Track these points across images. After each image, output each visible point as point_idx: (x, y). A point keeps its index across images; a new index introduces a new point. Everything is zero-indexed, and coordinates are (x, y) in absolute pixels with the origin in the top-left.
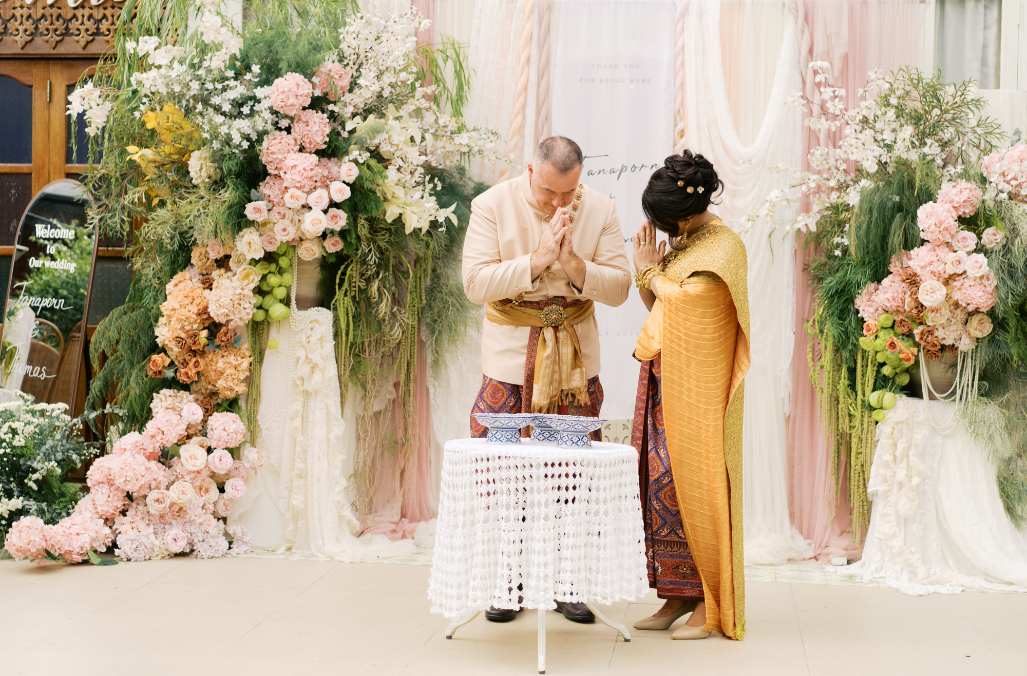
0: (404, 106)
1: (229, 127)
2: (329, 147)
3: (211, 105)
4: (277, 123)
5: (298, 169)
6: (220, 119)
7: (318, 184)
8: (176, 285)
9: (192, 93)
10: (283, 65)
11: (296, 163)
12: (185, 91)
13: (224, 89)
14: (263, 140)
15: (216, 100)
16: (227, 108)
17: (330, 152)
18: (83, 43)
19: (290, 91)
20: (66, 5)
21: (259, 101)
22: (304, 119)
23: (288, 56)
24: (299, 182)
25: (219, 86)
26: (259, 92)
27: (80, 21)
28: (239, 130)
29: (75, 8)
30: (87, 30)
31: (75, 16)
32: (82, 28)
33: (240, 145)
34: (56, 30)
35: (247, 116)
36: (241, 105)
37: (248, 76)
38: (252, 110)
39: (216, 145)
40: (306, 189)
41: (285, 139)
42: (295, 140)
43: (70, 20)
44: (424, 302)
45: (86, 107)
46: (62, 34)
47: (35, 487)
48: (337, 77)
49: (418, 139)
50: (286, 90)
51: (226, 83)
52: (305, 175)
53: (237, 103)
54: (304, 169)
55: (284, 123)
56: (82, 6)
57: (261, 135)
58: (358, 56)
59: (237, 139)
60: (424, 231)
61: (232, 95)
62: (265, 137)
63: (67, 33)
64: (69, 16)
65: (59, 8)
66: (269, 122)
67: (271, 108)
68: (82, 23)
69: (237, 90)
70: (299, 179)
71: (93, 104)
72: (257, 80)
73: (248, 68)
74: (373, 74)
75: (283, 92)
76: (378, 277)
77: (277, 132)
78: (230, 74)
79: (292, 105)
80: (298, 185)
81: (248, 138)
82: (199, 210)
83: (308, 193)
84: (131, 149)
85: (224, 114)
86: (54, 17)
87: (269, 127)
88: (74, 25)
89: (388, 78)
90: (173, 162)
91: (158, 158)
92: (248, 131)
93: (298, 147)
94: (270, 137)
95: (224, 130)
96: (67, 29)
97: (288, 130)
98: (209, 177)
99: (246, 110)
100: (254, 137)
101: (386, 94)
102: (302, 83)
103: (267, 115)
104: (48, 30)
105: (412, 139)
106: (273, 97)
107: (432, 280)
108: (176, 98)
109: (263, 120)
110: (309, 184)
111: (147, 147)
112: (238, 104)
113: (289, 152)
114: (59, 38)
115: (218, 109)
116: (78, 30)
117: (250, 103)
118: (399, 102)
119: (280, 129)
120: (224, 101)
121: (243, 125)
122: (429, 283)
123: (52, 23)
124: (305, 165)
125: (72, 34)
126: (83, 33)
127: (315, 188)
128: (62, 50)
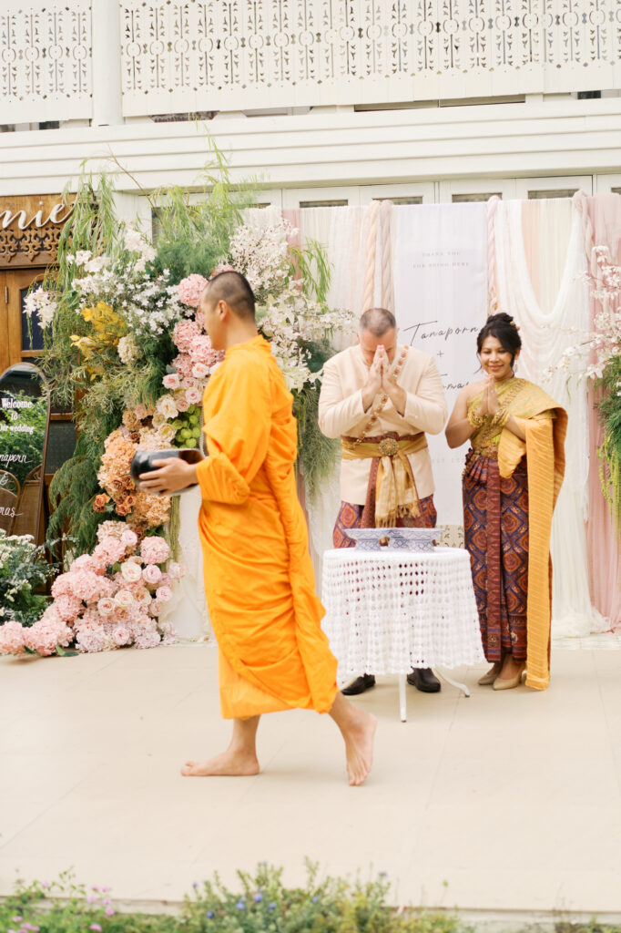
0: (281, 296)
1: (148, 318)
3: (132, 302)
4: (184, 313)
5: (202, 347)
6: (140, 312)
7: (217, 358)
8: (112, 441)
9: (118, 293)
10: (187, 268)
11: (199, 343)
12: (113, 291)
13: (142, 289)
14: (173, 327)
15: (137, 298)
16: (145, 303)
18: (31, 257)
19: (192, 288)
20: (17, 228)
21: (170, 297)
23: (190, 261)
24: (203, 358)
25: (139, 287)
26: (170, 290)
27: (28, 240)
28: (155, 319)
29: (24, 230)
30: (34, 247)
31: (24, 236)
32: (30, 245)
33: (156, 332)
34: (10, 247)
35: (161, 309)
36: (156, 300)
37: (161, 278)
38: (164, 303)
39: (138, 332)
40: (209, 363)
41: (191, 325)
42: (198, 325)
43: (21, 239)
44: (302, 445)
45: (38, 307)
46: (15, 251)
47: (12, 599)
49: (292, 320)
50: (190, 287)
51: (144, 284)
52: (208, 352)
53: (153, 299)
54: (206, 347)
55: (189, 313)
56: (29, 228)
57: (173, 323)
58: (244, 257)
59: (154, 326)
60: (299, 391)
61: (149, 293)
62: (176, 325)
63: (19, 249)
64: (20, 237)
65: (12, 231)
66: (178, 312)
67: (179, 302)
68: (30, 242)
69: (153, 290)
70: (202, 355)
71: (43, 304)
72: (167, 281)
73: (161, 272)
74: (256, 272)
75: (188, 289)
77: (184, 320)
78: (147, 277)
79: (195, 299)
80: (202, 360)
81: (163, 326)
82: (127, 383)
83: (210, 366)
84: (74, 337)
85: (143, 308)
86: (8, 238)
87: (178, 316)
88: (24, 243)
89: (267, 275)
90: (106, 347)
91: (94, 344)
92: (162, 320)
93: (201, 331)
94: (180, 324)
95: (143, 320)
96: (18, 246)
97: (193, 318)
98: (134, 357)
99: (160, 304)
100: (167, 325)
101: (266, 287)
102: (202, 282)
103: (176, 308)
104: (4, 248)
105: (287, 321)
106: (180, 295)
107: (307, 428)
108: (107, 297)
109: (173, 311)
110: (210, 359)
111: (85, 336)
112: (154, 300)
113: (194, 335)
114: (13, 254)
115: (138, 304)
116: (27, 247)
117: (163, 299)
118: (276, 292)
119: (187, 318)
120: (143, 298)
121: (158, 316)
122: (304, 430)
123: (7, 243)
125: (23, 250)
126: (31, 249)
127: (215, 362)
128: (15, 263)
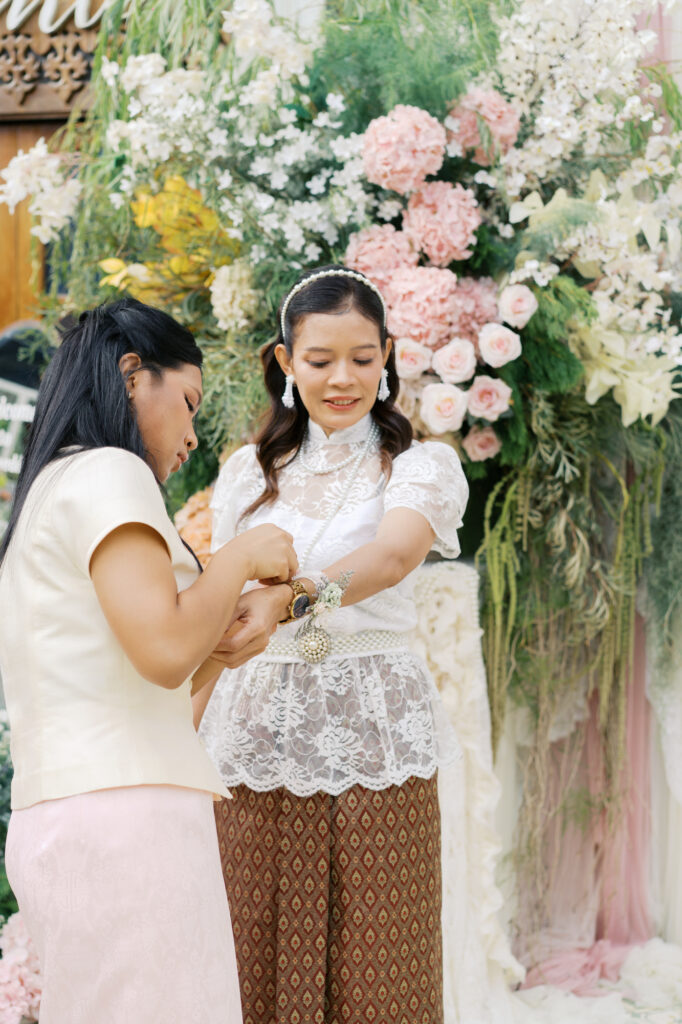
0: (625, 175)
1: (282, 219)
2: (476, 255)
3: (250, 179)
4: (376, 209)
5: (415, 299)
6: (264, 201)
7: (455, 329)
8: (192, 515)
9: (212, 154)
10: (389, 95)
11: (411, 287)
12: (200, 148)
13: (277, 145)
14: (347, 243)
15: (259, 167)
16: (279, 181)
17: (478, 264)
18: (65, 94)
19: (401, 141)
20: (38, 32)
21: (340, 167)
22: (428, 200)
23: (396, 76)
24: (418, 326)
25: (268, 142)
26: (341, 148)
27: (59, 58)
28: (300, 223)
29: (53, 34)
30: (72, 71)
31: (52, 49)
32: (65, 68)
33: (302, 255)
34: (23, 73)
35: (318, 197)
36: (308, 176)
37: (321, 119)
38: (328, 185)
39: (258, 254)
40: (431, 340)
41: (391, 241)
42: (411, 244)
43: (45, 55)
44: (650, 549)
45: (34, 188)
46: (32, 80)
48: (493, 117)
49: (653, 239)
50: (394, 139)
51: (280, 134)
52: (429, 312)
53: (301, 173)
54: (428, 300)
55: (389, 209)
56: (63, 31)
57: (345, 232)
58: (535, 77)
59: (295, 241)
60: (656, 420)
61: (290, 156)
62: (352, 238)
63: (40, 77)
64: (44, 48)
65: (28, 36)
66: (361, 208)
67: (363, 181)
68: (64, 61)
69: (300, 147)
70: (416, 319)
71: (46, 183)
72: (338, 125)
73: (321, 106)
74: (566, 108)
75: (388, 144)
76: (564, 505)
77: (376, 227)
78: (289, 117)
79: (406, 171)
80: (416, 332)
81: (321, 242)
82: (222, 382)
83: (436, 347)
84: (112, 264)
85: (276, 194)
86: (21, 51)
87: (361, 217)
88: (51, 63)
89: (598, 114)
90: (186, 289)
91: (158, 281)
92: (322, 227)
93: (416, 257)
94: (362, 236)
95: (269, 223)
96: (40, 70)
97: (397, 223)
98: (249, 317)
99: (316, 185)
100: (332, 238)
101: (591, 149)
102: (424, 127)
103: (359, 195)
104: (10, 73)
105: (642, 240)
106: (367, 157)
107: (664, 507)
108: (187, 165)
109: (348, 203)
110: (436, 330)
111: (135, 260)
112: (302, 175)
113: (397, 265)
114: (29, 87)
115: (263, 184)
116: (58, 71)
117: (326, 173)
118: (612, 168)
119: (382, 221)
120: (275, 169)
121: (308, 214)
122: (658, 513)
123: (17, 63)
124: (430, 292)
125: (48, 80)
126: (65, 78)
127: (449, 337)
128: (36, 106)
